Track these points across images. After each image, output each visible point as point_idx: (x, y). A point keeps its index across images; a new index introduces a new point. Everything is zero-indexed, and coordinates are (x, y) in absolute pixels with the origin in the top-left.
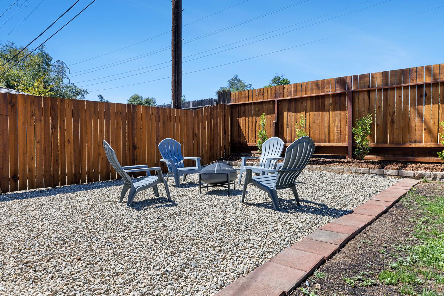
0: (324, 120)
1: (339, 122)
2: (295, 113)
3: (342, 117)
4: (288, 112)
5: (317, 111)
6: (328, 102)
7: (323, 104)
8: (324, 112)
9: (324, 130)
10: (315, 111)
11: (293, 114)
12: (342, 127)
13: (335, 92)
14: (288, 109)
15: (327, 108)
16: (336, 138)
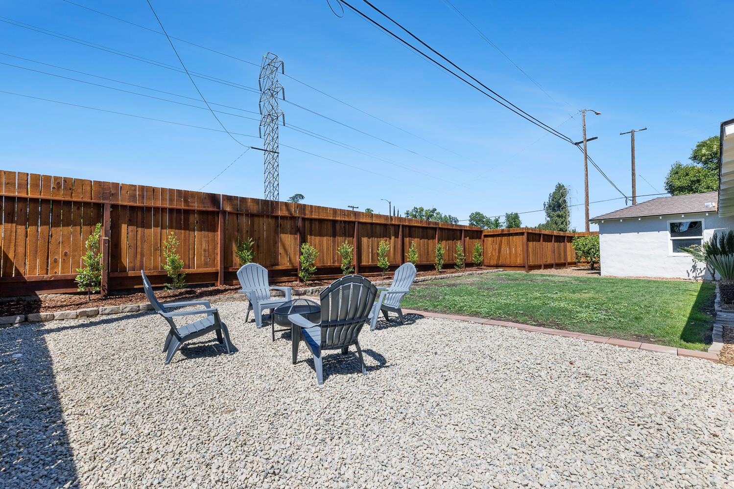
0: (187, 241)
1: (207, 244)
2: (142, 227)
3: (210, 239)
4: (131, 225)
5: (178, 229)
6: (194, 219)
7: (187, 220)
8: (187, 232)
9: (187, 253)
10: (176, 229)
11: (139, 229)
12: (210, 250)
13: (204, 209)
14: (130, 220)
15: (191, 226)
16: (203, 263)
